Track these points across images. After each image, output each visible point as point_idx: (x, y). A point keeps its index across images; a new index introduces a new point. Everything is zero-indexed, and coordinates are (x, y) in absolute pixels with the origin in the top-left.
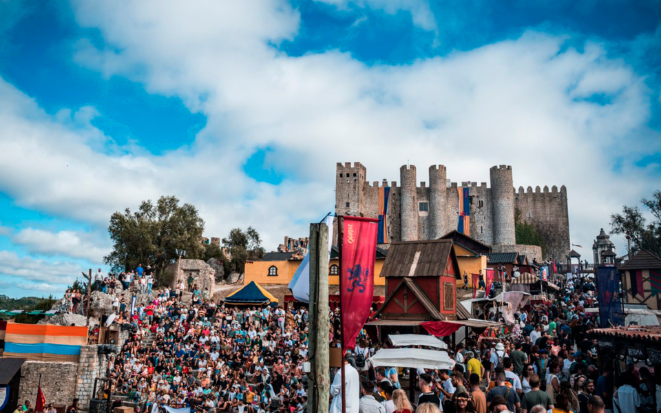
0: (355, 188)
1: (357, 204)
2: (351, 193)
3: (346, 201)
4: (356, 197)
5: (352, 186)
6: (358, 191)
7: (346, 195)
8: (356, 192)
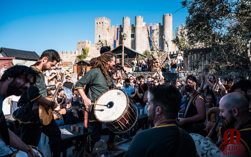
0: (102, 29)
1: (103, 36)
2: (101, 31)
3: (99, 35)
4: (103, 33)
5: (101, 28)
6: (104, 30)
7: (98, 32)
8: (103, 30)
